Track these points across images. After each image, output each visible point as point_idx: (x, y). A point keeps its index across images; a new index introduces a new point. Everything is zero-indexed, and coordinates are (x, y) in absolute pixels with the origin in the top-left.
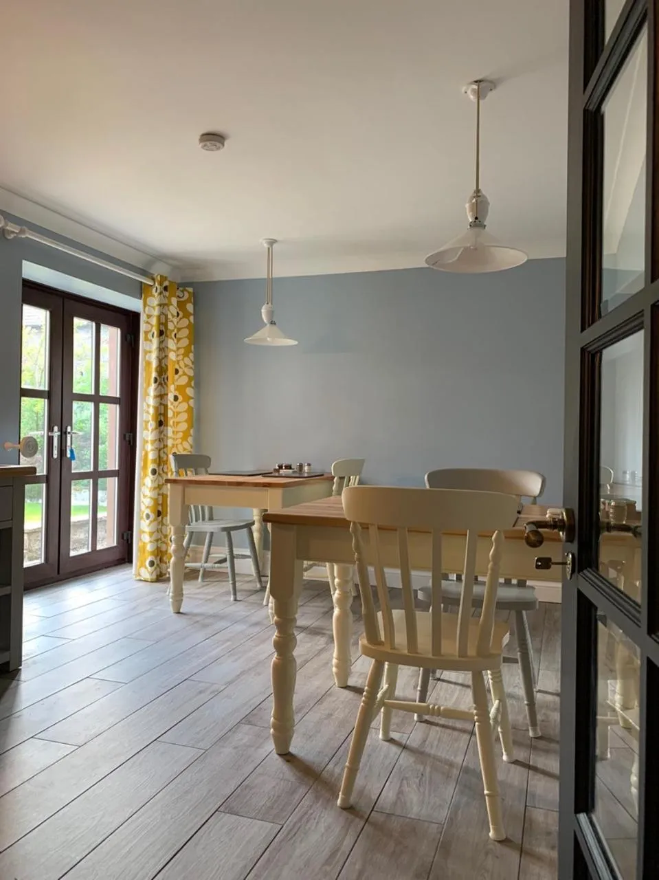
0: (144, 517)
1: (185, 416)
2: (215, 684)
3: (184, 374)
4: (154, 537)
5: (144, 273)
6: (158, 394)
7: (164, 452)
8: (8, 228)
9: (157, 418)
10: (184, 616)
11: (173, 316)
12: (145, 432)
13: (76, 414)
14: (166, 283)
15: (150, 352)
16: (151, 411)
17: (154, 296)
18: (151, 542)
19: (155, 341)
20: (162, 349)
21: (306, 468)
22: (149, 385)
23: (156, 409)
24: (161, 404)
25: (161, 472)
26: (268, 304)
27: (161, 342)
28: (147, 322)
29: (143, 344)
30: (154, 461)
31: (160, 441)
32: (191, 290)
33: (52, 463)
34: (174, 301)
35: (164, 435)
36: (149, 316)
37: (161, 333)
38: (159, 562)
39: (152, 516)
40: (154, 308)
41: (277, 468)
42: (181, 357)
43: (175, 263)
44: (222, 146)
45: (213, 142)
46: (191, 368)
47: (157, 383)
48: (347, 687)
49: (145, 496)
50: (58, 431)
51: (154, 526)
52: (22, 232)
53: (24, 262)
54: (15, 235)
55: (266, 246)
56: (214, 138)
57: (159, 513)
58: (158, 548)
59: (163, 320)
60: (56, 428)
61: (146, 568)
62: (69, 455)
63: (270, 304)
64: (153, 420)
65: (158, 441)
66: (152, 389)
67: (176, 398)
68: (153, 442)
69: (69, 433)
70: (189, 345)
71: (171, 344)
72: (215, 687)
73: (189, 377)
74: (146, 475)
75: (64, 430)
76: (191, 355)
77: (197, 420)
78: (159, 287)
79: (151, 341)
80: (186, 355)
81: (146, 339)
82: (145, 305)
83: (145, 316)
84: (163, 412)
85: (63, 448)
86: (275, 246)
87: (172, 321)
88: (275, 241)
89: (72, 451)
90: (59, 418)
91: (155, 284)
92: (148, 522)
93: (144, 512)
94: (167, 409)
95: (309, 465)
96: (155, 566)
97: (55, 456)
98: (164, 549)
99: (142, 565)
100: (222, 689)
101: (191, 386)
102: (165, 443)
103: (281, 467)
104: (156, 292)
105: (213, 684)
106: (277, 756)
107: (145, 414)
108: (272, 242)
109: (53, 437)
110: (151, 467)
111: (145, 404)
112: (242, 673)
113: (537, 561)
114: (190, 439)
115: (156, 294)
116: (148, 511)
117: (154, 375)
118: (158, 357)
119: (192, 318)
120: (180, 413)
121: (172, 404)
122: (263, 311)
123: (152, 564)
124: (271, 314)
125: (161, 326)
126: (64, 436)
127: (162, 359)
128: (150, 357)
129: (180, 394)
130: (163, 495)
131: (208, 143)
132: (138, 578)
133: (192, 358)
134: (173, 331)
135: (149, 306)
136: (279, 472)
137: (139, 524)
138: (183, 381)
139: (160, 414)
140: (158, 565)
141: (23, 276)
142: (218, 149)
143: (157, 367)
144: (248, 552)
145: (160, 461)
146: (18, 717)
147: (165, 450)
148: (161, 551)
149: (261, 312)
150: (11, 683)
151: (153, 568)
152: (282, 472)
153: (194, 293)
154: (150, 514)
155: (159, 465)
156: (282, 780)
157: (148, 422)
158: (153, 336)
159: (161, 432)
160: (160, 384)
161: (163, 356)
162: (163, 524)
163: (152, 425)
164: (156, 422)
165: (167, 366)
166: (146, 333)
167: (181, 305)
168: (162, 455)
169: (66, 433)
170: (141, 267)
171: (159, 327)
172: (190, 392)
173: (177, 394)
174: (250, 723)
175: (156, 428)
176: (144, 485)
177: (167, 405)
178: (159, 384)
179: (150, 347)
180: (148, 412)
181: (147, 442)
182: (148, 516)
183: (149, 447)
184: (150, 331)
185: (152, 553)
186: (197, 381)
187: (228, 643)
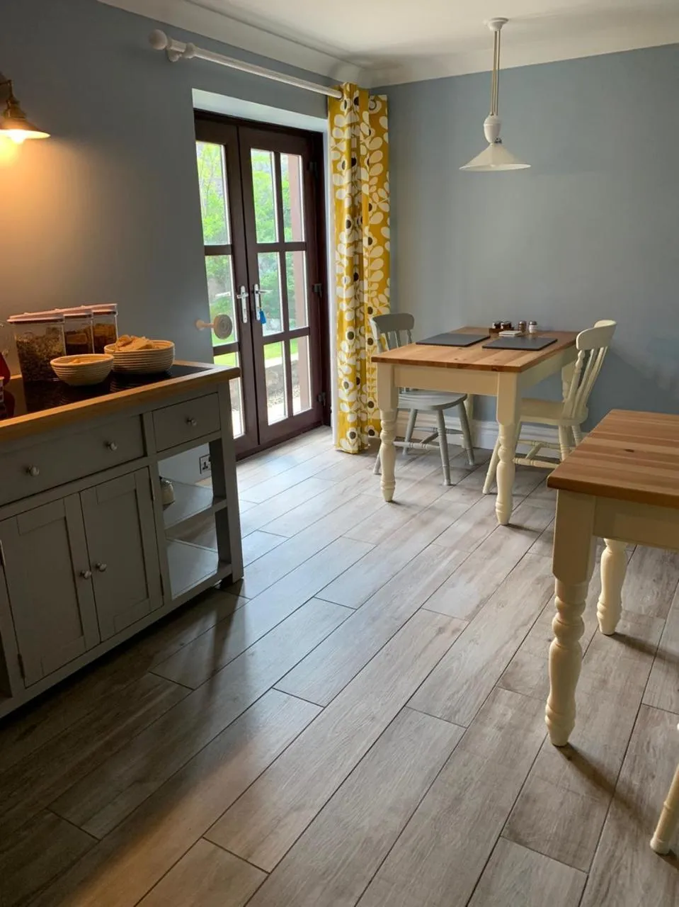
0: (343, 385)
1: (380, 263)
2: (455, 617)
3: (379, 209)
4: (354, 408)
5: (328, 82)
6: (351, 242)
7: (361, 312)
8: (172, 48)
9: (352, 270)
10: (399, 507)
11: (365, 137)
12: (339, 288)
13: (262, 268)
14: (356, 94)
15: (341, 187)
16: (345, 262)
17: (342, 113)
18: (351, 413)
19: (346, 174)
20: (355, 183)
21: (531, 328)
22: (340, 230)
23: (351, 260)
24: (355, 253)
25: (358, 335)
26: (493, 114)
27: (353, 174)
28: (336, 149)
29: (331, 177)
30: (350, 323)
31: (356, 298)
32: (384, 98)
33: (243, 330)
34: (366, 115)
35: (360, 291)
36: (337, 141)
37: (353, 162)
38: (359, 433)
39: (351, 385)
40: (343, 129)
41: (494, 327)
42: (374, 188)
43: (364, 63)
46: (386, 202)
47: (351, 227)
48: (615, 636)
49: (342, 363)
50: (246, 291)
51: (353, 395)
52: (189, 50)
53: (194, 90)
54: (181, 55)
55: (492, 29)
57: (358, 381)
58: (359, 419)
59: (355, 146)
60: (243, 289)
61: (347, 439)
62: (259, 318)
63: (495, 115)
64: (347, 275)
65: (354, 298)
66: (345, 234)
67: (370, 241)
68: (349, 301)
69: (257, 292)
70: (383, 172)
71: (364, 174)
73: (384, 213)
74: (342, 339)
75: (251, 289)
76: (386, 185)
77: (394, 267)
78: (348, 100)
79: (341, 173)
80: (380, 185)
81: (335, 171)
82: (332, 125)
83: (333, 140)
84: (357, 263)
85: (253, 309)
86: (504, 26)
87: (364, 144)
88: (506, 20)
89: (262, 313)
90: (245, 277)
91: (343, 96)
92: (346, 391)
93: (341, 380)
94: (362, 257)
95: (535, 324)
96: (357, 437)
97: (245, 321)
98: (364, 419)
99: (343, 436)
100: (464, 626)
101: (386, 225)
102: (361, 301)
104: (345, 107)
105: (451, 618)
106: (554, 749)
107: (337, 266)
108: (501, 23)
109: (241, 299)
110: (347, 330)
111: (337, 254)
112: (483, 603)
114: (387, 291)
115: (346, 111)
116: (346, 379)
117: (347, 217)
118: (350, 194)
119: (386, 136)
120: (375, 259)
121: (367, 250)
122: (485, 125)
123: (353, 435)
124: (496, 128)
125: (353, 153)
126: (252, 295)
127: (355, 195)
128: (341, 195)
129: (374, 236)
130: (361, 360)
132: (339, 449)
133: (387, 189)
134: (366, 156)
135: (337, 127)
137: (337, 393)
138: (377, 218)
139: (355, 265)
140: (359, 436)
141: (194, 106)
143: (350, 208)
145: (357, 322)
146: (253, 654)
147: (362, 308)
148: (361, 421)
149: (483, 127)
150: (236, 600)
151: (354, 440)
153: (388, 101)
154: (349, 383)
155: (356, 327)
156: (568, 790)
157: (342, 275)
158: (343, 167)
159: (356, 288)
160: (354, 228)
161: (357, 192)
162: (362, 393)
163: (347, 278)
164: (350, 275)
165: (360, 204)
166: (335, 163)
167: (374, 120)
168: (358, 314)
169: (253, 292)
170: (325, 75)
171: (350, 155)
172: (386, 232)
173: (371, 236)
174: (508, 687)
175: (351, 284)
176: (341, 349)
177: (362, 254)
178: (352, 229)
179: (340, 181)
180: (341, 264)
181: (342, 300)
182: (347, 385)
183: (345, 306)
184: (339, 160)
185: (353, 424)
186: (393, 218)
187: (456, 552)
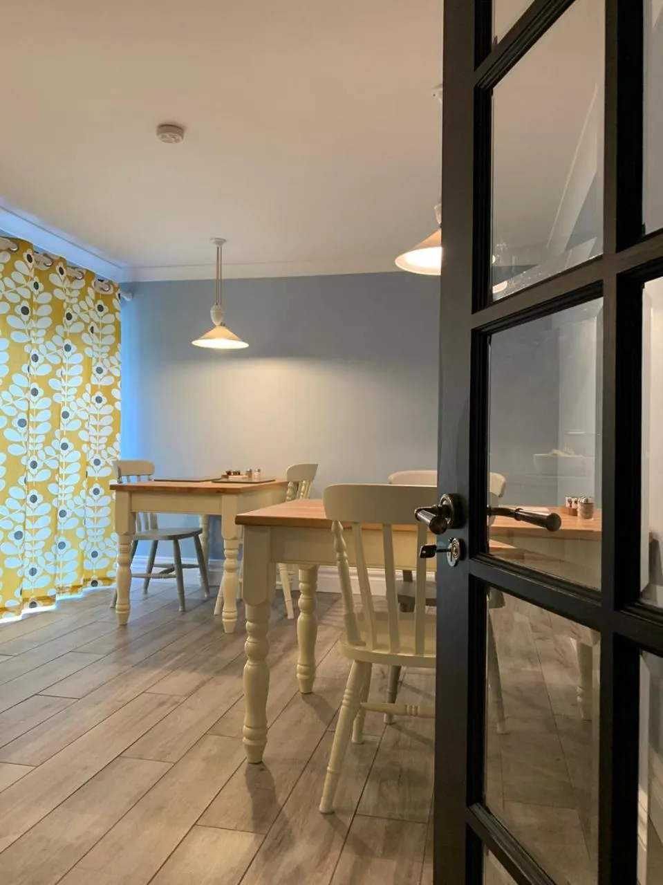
1: (110, 420)
2: (174, 695)
3: (110, 374)
21: (255, 474)
26: (218, 305)
32: (116, 284)
41: (226, 474)
42: (106, 355)
44: (180, 138)
45: (171, 134)
46: (118, 368)
48: (311, 693)
55: (215, 245)
56: (171, 130)
63: (220, 305)
67: (99, 399)
70: (115, 343)
72: (176, 698)
73: (116, 377)
76: (117, 354)
80: (111, 353)
86: (223, 246)
88: (225, 241)
95: (259, 471)
100: (182, 701)
101: (117, 387)
103: (229, 473)
105: (172, 696)
106: (250, 766)
108: (221, 242)
113: (423, 549)
120: (104, 415)
122: (212, 312)
124: (220, 315)
129: (104, 396)
131: (167, 135)
133: (118, 357)
136: (228, 478)
138: (108, 381)
142: (177, 141)
144: (195, 561)
152: (231, 478)
167: (107, 299)
172: (116, 393)
173: (101, 396)
174: (217, 733)
